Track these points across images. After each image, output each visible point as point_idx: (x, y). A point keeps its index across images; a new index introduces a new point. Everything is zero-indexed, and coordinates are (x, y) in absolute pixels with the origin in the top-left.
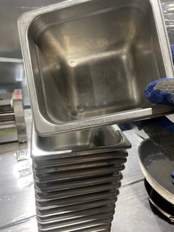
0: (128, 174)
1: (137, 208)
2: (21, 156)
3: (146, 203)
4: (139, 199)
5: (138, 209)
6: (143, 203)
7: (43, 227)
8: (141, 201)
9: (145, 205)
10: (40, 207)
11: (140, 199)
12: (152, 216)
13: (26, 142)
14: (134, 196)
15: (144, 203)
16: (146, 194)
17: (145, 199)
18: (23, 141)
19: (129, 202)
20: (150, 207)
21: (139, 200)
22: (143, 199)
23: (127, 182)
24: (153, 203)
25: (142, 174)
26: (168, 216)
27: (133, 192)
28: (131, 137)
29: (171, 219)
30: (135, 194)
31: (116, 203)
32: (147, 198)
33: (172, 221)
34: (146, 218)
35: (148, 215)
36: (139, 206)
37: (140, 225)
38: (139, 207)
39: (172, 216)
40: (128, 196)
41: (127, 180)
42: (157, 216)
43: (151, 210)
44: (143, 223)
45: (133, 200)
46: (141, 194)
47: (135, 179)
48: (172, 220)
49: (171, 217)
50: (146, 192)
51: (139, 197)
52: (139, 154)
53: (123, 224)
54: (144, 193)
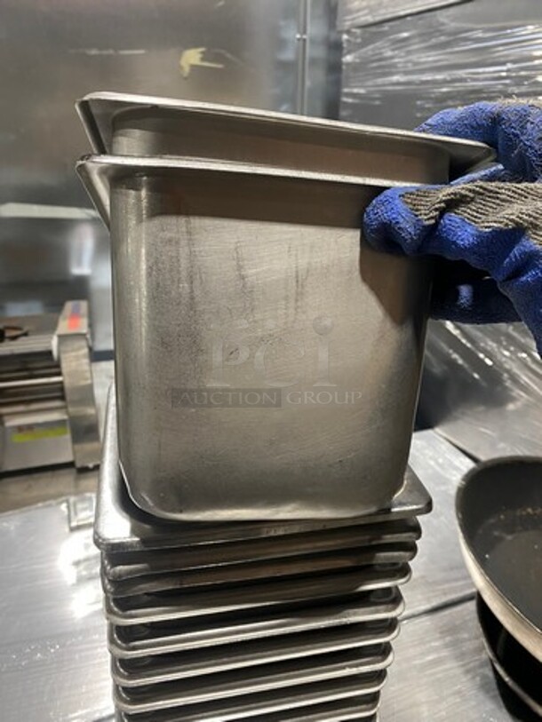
0: (423, 577)
1: (454, 694)
2: (82, 515)
3: (484, 677)
4: (461, 663)
5: (458, 700)
6: (474, 677)
8: (468, 672)
9: (484, 687)
10: (126, 702)
11: (463, 666)
13: (97, 468)
14: (445, 653)
15: (478, 680)
16: (482, 648)
17: (482, 666)
18: (91, 465)
19: (428, 672)
22: (472, 665)
23: (420, 605)
24: (507, 679)
25: (470, 578)
27: (441, 638)
28: (431, 454)
30: (446, 646)
32: (489, 662)
35: (492, 720)
36: (459, 687)
38: (459, 692)
41: (420, 597)
43: (502, 703)
45: (443, 667)
46: (467, 646)
47: (446, 593)
50: (483, 640)
51: (461, 656)
54: (476, 643)
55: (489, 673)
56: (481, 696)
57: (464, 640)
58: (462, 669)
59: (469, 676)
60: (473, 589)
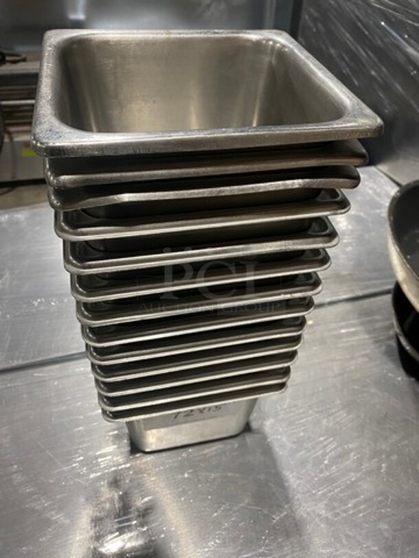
0: (350, 275)
1: (363, 356)
3: (389, 346)
4: (372, 336)
5: (366, 359)
6: (381, 346)
7: (105, 373)
8: (376, 342)
9: (388, 353)
10: (89, 318)
11: (375, 338)
12: (400, 379)
14: (359, 328)
15: (384, 348)
17: (389, 338)
19: (344, 340)
21: (372, 338)
22: (381, 338)
23: (345, 294)
24: (408, 347)
25: (393, 275)
27: (359, 318)
30: (362, 324)
32: (395, 337)
34: (383, 381)
35: (390, 374)
36: (368, 351)
37: (365, 395)
38: (366, 355)
40: (342, 327)
41: (345, 289)
42: (413, 379)
43: (399, 362)
44: (373, 391)
45: (356, 338)
46: (379, 325)
47: (367, 287)
50: (394, 321)
51: (369, 332)
52: (392, 218)
53: (320, 389)
54: (387, 323)
55: (394, 344)
56: (385, 359)
57: (377, 321)
58: (372, 340)
59: (377, 345)
60: (391, 287)
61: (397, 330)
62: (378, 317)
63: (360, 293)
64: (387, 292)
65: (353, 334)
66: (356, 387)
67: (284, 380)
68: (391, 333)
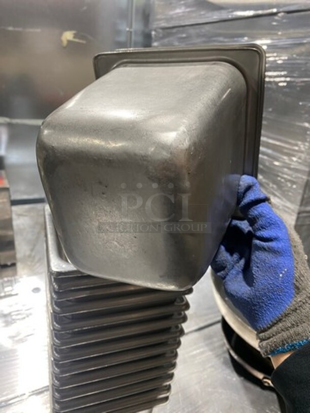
1: (211, 367)
2: (7, 289)
3: (225, 358)
4: (214, 352)
5: (213, 369)
6: (220, 359)
8: (217, 356)
9: (225, 363)
12: (234, 379)
13: (14, 265)
14: (206, 348)
15: (222, 359)
16: (224, 344)
17: (224, 353)
18: (9, 263)
19: (197, 358)
20: (230, 364)
21: (214, 354)
22: (220, 353)
24: (236, 357)
25: (219, 311)
26: (260, 376)
27: (204, 342)
29: (265, 380)
30: (207, 345)
31: (178, 350)
32: (227, 351)
33: (266, 384)
34: (225, 383)
35: (228, 377)
36: (213, 363)
37: (216, 394)
39: (267, 376)
43: (232, 368)
44: (220, 391)
45: (205, 355)
46: (217, 344)
47: (206, 320)
48: (266, 382)
49: (264, 378)
50: (225, 341)
51: (211, 350)
54: (221, 343)
55: (227, 356)
56: (224, 367)
57: (215, 342)
59: (218, 358)
60: (220, 318)
61: (228, 346)
62: (215, 339)
63: (202, 325)
64: (218, 322)
65: (202, 353)
66: (210, 390)
67: (168, 394)
68: (225, 349)
